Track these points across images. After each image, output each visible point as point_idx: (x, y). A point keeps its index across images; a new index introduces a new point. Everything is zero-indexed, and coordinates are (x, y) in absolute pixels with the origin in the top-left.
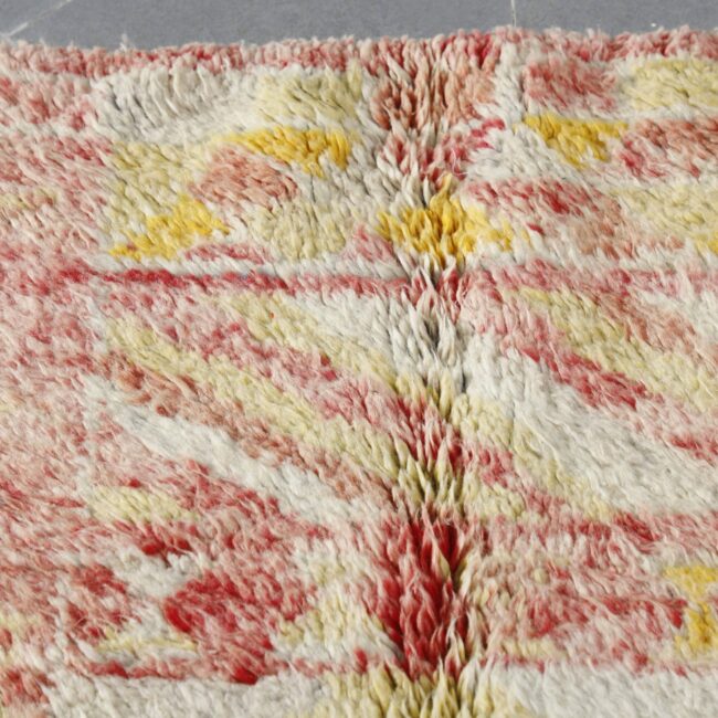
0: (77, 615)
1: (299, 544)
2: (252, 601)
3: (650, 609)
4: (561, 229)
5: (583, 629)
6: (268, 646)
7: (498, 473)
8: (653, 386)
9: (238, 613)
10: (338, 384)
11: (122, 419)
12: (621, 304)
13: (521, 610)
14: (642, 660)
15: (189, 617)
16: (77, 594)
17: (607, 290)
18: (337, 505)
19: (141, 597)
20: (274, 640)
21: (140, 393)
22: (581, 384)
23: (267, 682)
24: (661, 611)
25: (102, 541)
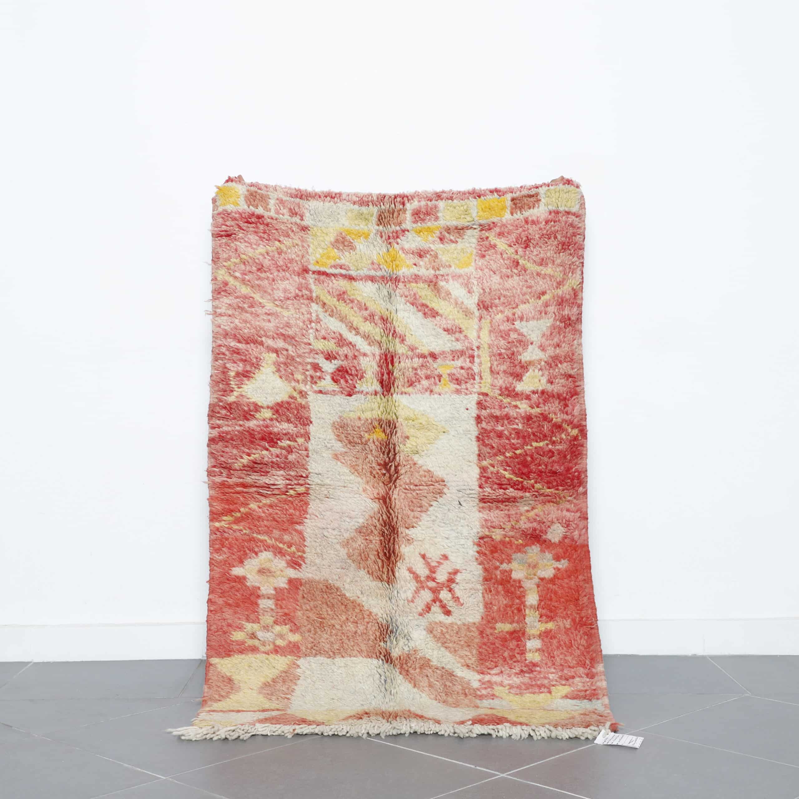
0: (312, 377)
1: (361, 358)
2: (351, 375)
3: (434, 378)
4: (422, 263)
5: (419, 384)
6: (355, 387)
7: (403, 340)
8: (440, 312)
9: (348, 378)
10: (368, 312)
11: (321, 316)
12: (435, 285)
13: (406, 380)
14: (431, 391)
15: (337, 379)
16: (311, 372)
17: (431, 282)
18: (369, 347)
19: (326, 372)
20: (356, 386)
21: (324, 310)
22: (423, 312)
23: (354, 396)
24: (437, 379)
25: (316, 356)
